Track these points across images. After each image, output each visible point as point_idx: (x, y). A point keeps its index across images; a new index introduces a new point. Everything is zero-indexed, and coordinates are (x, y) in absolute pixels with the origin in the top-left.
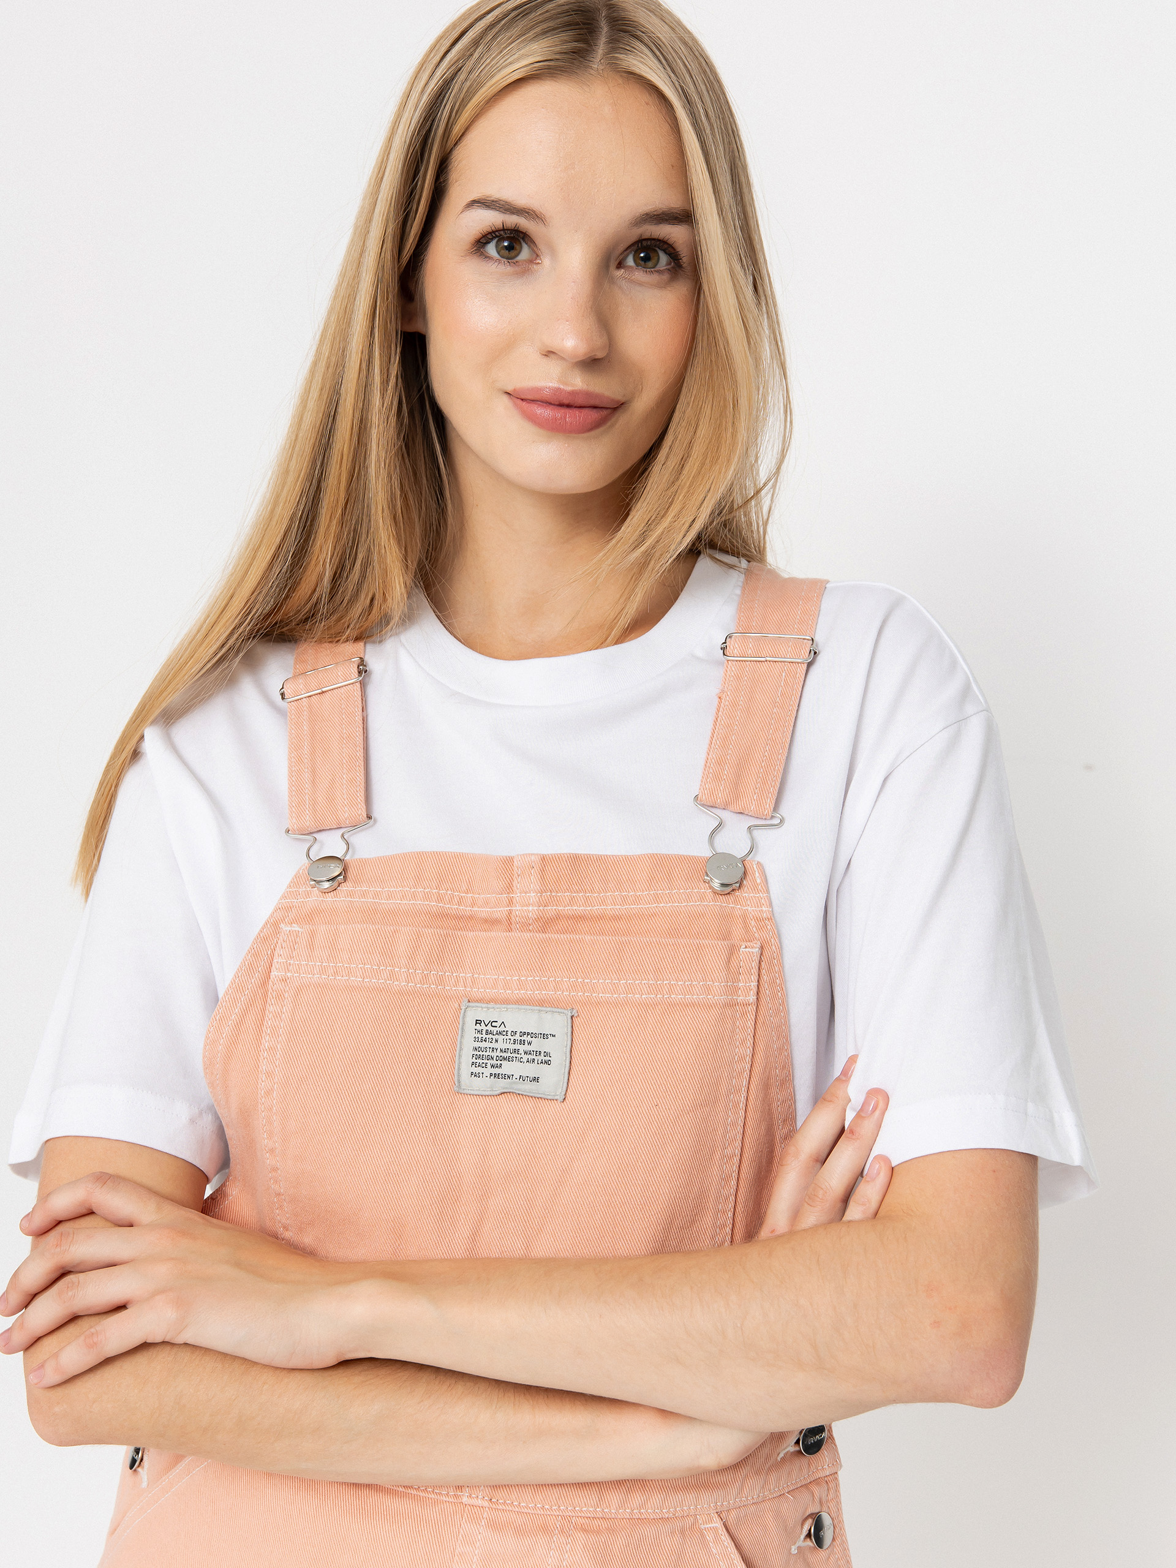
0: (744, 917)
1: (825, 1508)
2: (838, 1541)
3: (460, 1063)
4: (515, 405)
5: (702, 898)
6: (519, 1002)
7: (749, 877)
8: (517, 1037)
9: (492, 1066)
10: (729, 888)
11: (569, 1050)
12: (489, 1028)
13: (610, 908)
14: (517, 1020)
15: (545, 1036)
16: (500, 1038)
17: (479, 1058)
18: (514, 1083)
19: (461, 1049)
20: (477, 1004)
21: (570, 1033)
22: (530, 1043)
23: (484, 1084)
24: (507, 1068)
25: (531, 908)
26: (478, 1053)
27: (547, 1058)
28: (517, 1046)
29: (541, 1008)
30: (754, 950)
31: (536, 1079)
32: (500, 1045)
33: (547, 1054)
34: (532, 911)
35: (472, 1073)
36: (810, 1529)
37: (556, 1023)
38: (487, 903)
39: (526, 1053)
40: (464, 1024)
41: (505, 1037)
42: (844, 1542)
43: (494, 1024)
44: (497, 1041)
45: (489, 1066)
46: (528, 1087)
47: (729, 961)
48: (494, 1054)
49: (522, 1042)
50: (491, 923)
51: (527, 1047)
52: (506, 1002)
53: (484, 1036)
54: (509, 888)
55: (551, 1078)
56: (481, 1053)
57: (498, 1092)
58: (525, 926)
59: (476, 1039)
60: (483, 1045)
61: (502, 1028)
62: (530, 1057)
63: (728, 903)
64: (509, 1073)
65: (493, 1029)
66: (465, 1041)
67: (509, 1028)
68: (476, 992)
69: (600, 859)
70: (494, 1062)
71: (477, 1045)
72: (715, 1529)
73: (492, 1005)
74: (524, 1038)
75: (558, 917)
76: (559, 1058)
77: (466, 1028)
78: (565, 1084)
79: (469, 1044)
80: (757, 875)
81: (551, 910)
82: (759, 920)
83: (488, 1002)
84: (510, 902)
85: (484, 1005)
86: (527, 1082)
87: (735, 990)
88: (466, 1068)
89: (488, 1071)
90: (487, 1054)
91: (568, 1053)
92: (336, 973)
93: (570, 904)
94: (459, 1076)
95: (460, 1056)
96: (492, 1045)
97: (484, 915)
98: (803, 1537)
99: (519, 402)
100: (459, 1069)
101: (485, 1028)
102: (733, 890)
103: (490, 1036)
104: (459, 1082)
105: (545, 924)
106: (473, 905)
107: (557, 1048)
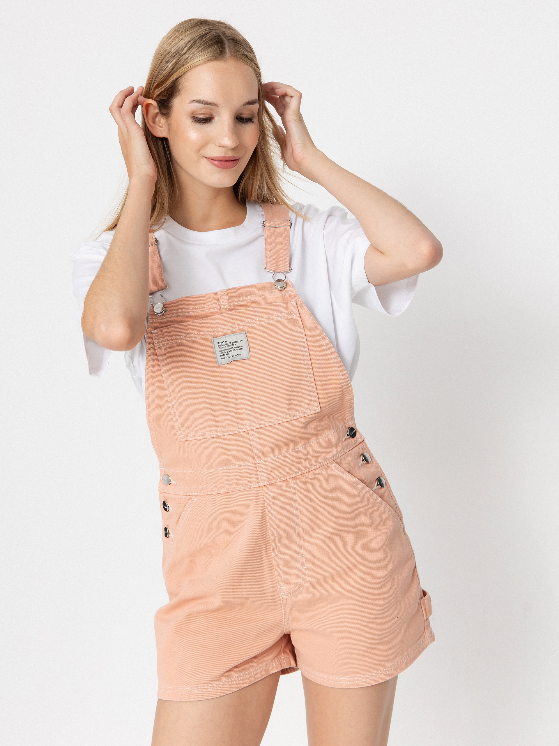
0: (289, 295)
1: (365, 451)
2: (373, 460)
3: (217, 357)
4: (209, 161)
5: (276, 292)
6: (229, 334)
7: (288, 285)
8: (231, 344)
9: (226, 355)
10: (283, 288)
11: (247, 343)
12: (222, 344)
13: (249, 301)
14: (229, 339)
15: (239, 341)
16: (226, 346)
17: (222, 353)
18: (235, 357)
19: (216, 353)
20: (216, 338)
21: (246, 339)
22: (236, 345)
23: (226, 360)
24: (231, 354)
25: (226, 306)
26: (221, 352)
27: (242, 348)
28: (232, 347)
29: (236, 334)
30: (294, 302)
31: (240, 355)
32: (227, 348)
33: (241, 346)
34: (227, 306)
35: (221, 359)
36: (363, 459)
37: (241, 337)
38: (212, 307)
39: (235, 348)
40: (214, 345)
41: (228, 345)
42: (375, 460)
43: (223, 342)
44: (226, 347)
45: (225, 355)
46: (239, 358)
47: (287, 307)
48: (226, 351)
49: (233, 345)
50: (215, 313)
51: (235, 346)
52: (225, 335)
53: (222, 347)
54: (219, 301)
55: (245, 353)
56: (222, 352)
57: (231, 361)
58: (226, 311)
59: (219, 348)
60: (222, 349)
61: (226, 343)
62: (237, 349)
63: (283, 293)
64: (232, 355)
65: (223, 344)
66: (216, 350)
67: (228, 342)
68: (215, 335)
69: (243, 287)
70: (227, 353)
71: (220, 350)
72: (335, 465)
73: (221, 337)
74: (234, 343)
75: (235, 307)
76: (245, 346)
77: (215, 346)
78: (249, 353)
79: (217, 350)
80: (290, 283)
81: (233, 305)
82: (294, 295)
83: (220, 336)
84: (220, 305)
85: (219, 338)
86: (238, 356)
87: (292, 314)
88: (219, 357)
89: (226, 356)
90: (224, 351)
91: (248, 344)
92: (173, 341)
93: (238, 302)
94: (218, 360)
95: (216, 354)
96: (224, 349)
97: (212, 311)
98: (361, 461)
99: (210, 160)
100: (217, 358)
101: (221, 344)
102: (284, 289)
103: (223, 346)
104: (218, 362)
105: (232, 309)
106: (207, 309)
107: (244, 344)
